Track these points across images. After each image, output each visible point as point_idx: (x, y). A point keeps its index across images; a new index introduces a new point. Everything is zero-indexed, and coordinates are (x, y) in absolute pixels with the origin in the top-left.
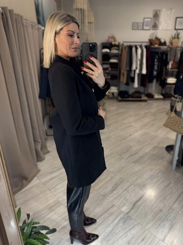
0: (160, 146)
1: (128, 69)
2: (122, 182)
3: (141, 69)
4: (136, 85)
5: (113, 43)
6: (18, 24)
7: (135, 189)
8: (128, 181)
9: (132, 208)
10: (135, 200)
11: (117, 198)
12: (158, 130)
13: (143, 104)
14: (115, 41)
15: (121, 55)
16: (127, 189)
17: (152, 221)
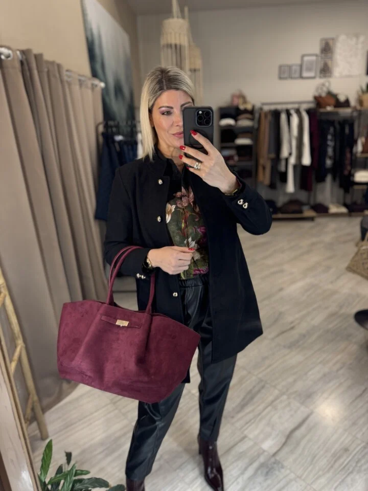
0: (343, 311)
1: (273, 156)
2: (263, 387)
3: (300, 156)
4: (290, 187)
5: (242, 107)
6: (53, 79)
7: (289, 404)
8: (275, 387)
9: (285, 444)
10: (289, 426)
11: (252, 421)
12: (338, 278)
13: (307, 225)
14: (245, 102)
15: (258, 129)
16: (273, 402)
17: (328, 471)
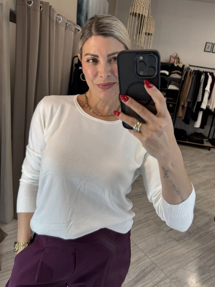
5: (176, 65)
14: (179, 62)
15: (184, 82)
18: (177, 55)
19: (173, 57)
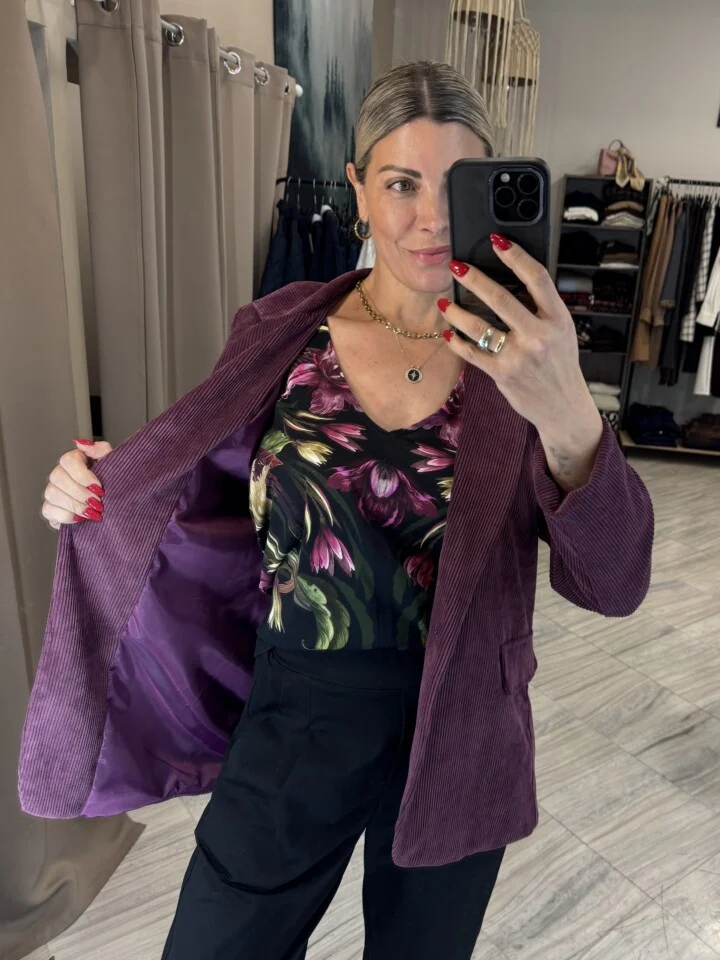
5: (621, 183)
7: (664, 930)
8: (631, 880)
14: (631, 172)
15: (650, 238)
16: (623, 919)
18: (622, 145)
19: (610, 156)
